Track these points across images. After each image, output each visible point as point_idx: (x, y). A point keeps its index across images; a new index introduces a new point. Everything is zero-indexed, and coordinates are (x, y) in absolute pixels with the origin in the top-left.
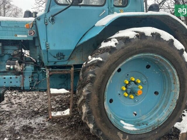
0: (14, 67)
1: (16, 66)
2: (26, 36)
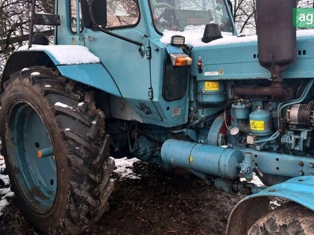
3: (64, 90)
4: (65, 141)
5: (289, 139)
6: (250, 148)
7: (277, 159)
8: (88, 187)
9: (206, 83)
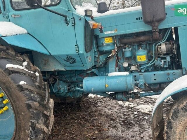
3: (9, 55)
4: (22, 92)
5: (160, 63)
6: (134, 72)
7: (155, 75)
8: (43, 121)
9: (106, 39)
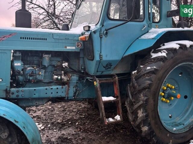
0: (61, 78)
1: (63, 77)
2: (74, 48)
